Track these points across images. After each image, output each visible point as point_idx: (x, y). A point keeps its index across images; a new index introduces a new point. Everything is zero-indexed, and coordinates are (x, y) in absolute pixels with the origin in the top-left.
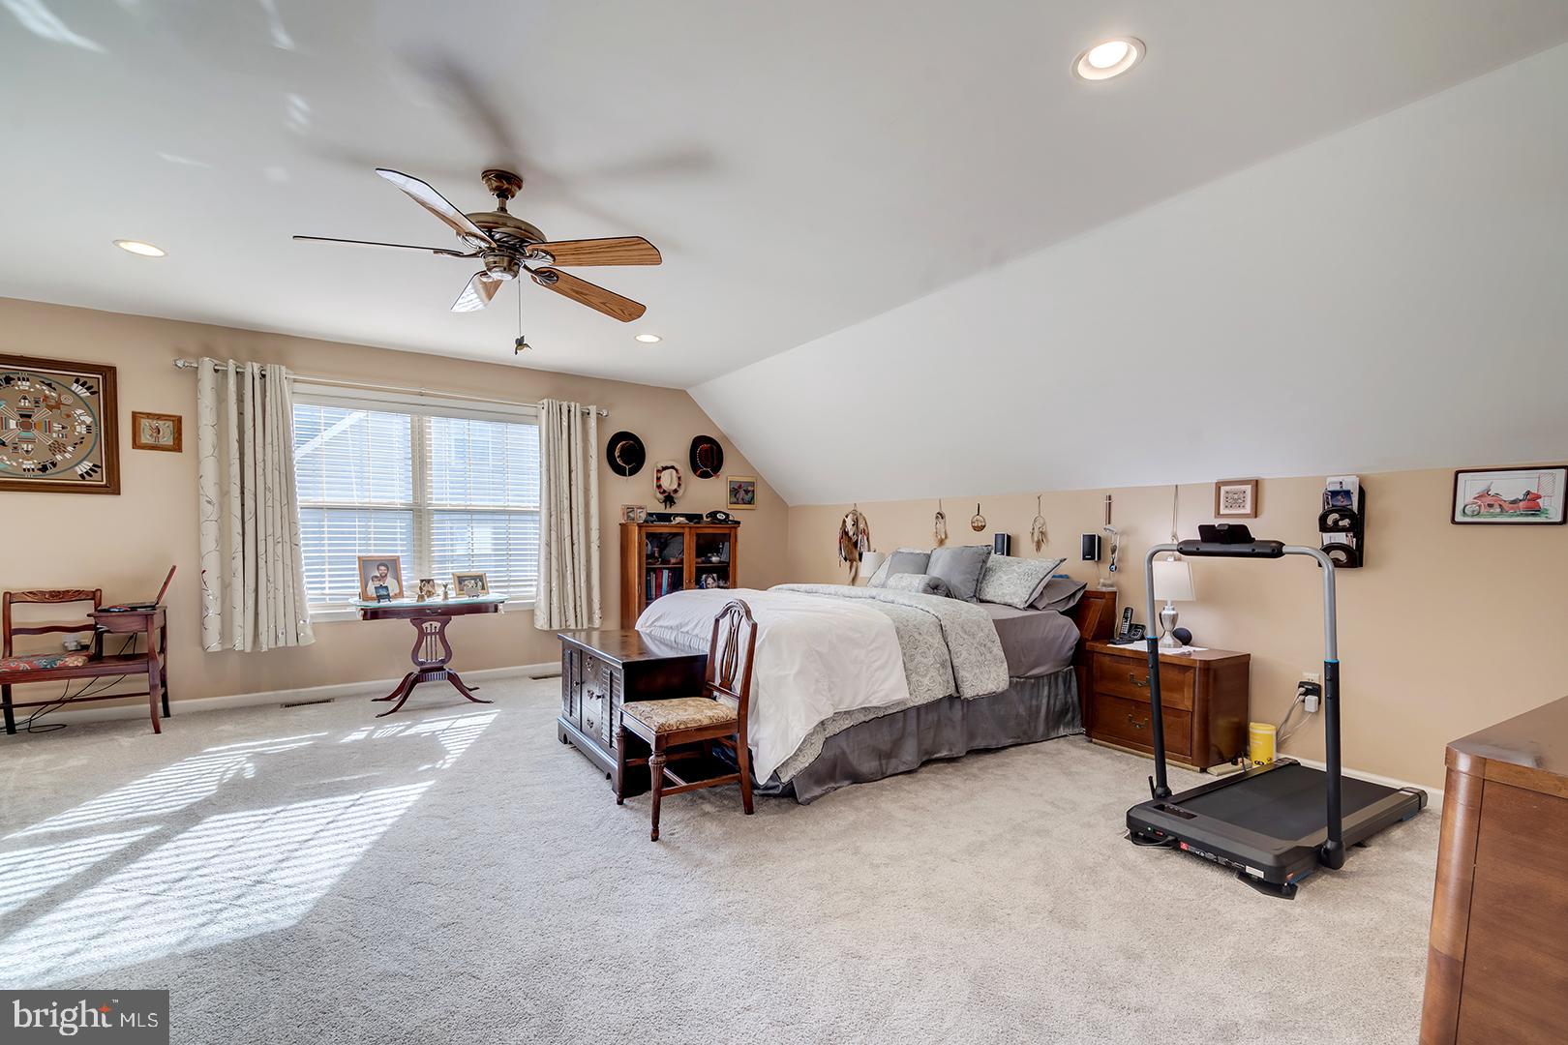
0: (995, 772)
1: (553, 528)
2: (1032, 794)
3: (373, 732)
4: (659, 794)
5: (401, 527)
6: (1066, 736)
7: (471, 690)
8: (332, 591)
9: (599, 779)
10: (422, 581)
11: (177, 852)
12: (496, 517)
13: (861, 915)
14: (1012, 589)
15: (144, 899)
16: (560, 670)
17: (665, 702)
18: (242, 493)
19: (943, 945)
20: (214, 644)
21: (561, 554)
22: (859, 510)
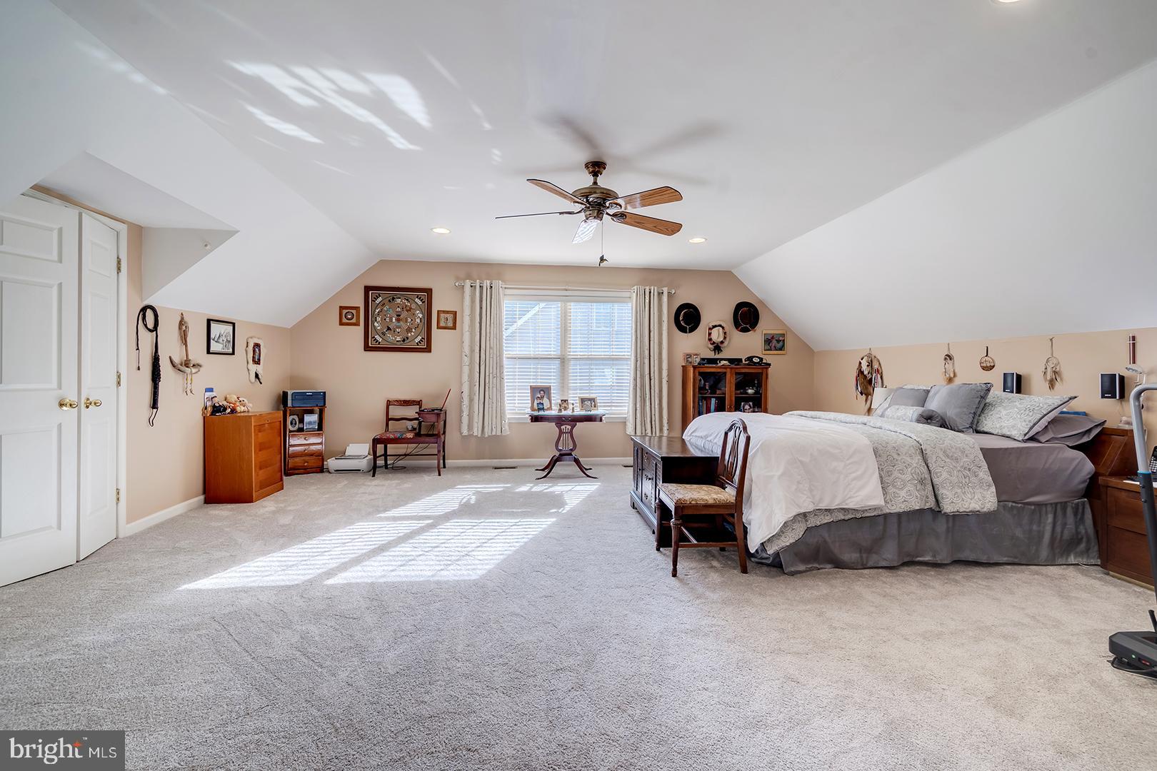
0: (980, 582)
1: (638, 369)
2: (1014, 606)
3: (532, 488)
4: (677, 546)
5: (554, 369)
6: (1078, 565)
7: (586, 469)
8: (520, 405)
9: (649, 533)
10: (562, 401)
11: (439, 534)
12: (604, 362)
13: (810, 656)
14: (1011, 422)
15: (421, 553)
16: (632, 463)
17: (688, 486)
18: (480, 350)
19: (871, 694)
20: (465, 432)
21: (643, 386)
22: (874, 353)
